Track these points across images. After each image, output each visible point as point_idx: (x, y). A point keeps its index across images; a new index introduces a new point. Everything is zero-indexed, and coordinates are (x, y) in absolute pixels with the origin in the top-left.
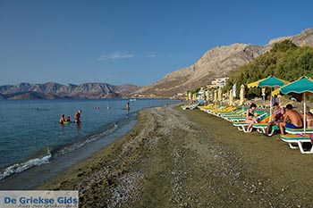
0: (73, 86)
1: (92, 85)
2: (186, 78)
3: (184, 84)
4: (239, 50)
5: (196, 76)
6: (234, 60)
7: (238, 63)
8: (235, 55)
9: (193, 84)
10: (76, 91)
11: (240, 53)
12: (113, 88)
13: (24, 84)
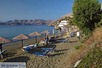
0: (32, 21)
1: (38, 20)
10: (32, 22)
12: (45, 21)
13: (16, 20)
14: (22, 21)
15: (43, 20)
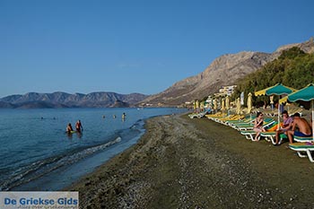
0: (81, 96)
1: (100, 93)
2: (193, 87)
3: (192, 93)
4: (246, 57)
5: (204, 84)
6: (242, 67)
7: (246, 71)
8: (243, 63)
9: (201, 92)
10: (83, 100)
11: (248, 60)
12: (121, 96)
13: (33, 93)
15: (115, 94)
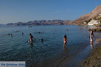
3: (87, 19)
5: (92, 16)
12: (63, 21)
14: (41, 21)
15: (61, 20)
